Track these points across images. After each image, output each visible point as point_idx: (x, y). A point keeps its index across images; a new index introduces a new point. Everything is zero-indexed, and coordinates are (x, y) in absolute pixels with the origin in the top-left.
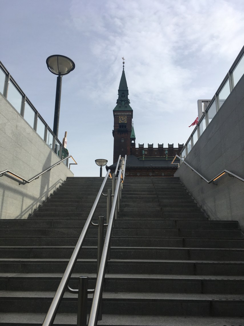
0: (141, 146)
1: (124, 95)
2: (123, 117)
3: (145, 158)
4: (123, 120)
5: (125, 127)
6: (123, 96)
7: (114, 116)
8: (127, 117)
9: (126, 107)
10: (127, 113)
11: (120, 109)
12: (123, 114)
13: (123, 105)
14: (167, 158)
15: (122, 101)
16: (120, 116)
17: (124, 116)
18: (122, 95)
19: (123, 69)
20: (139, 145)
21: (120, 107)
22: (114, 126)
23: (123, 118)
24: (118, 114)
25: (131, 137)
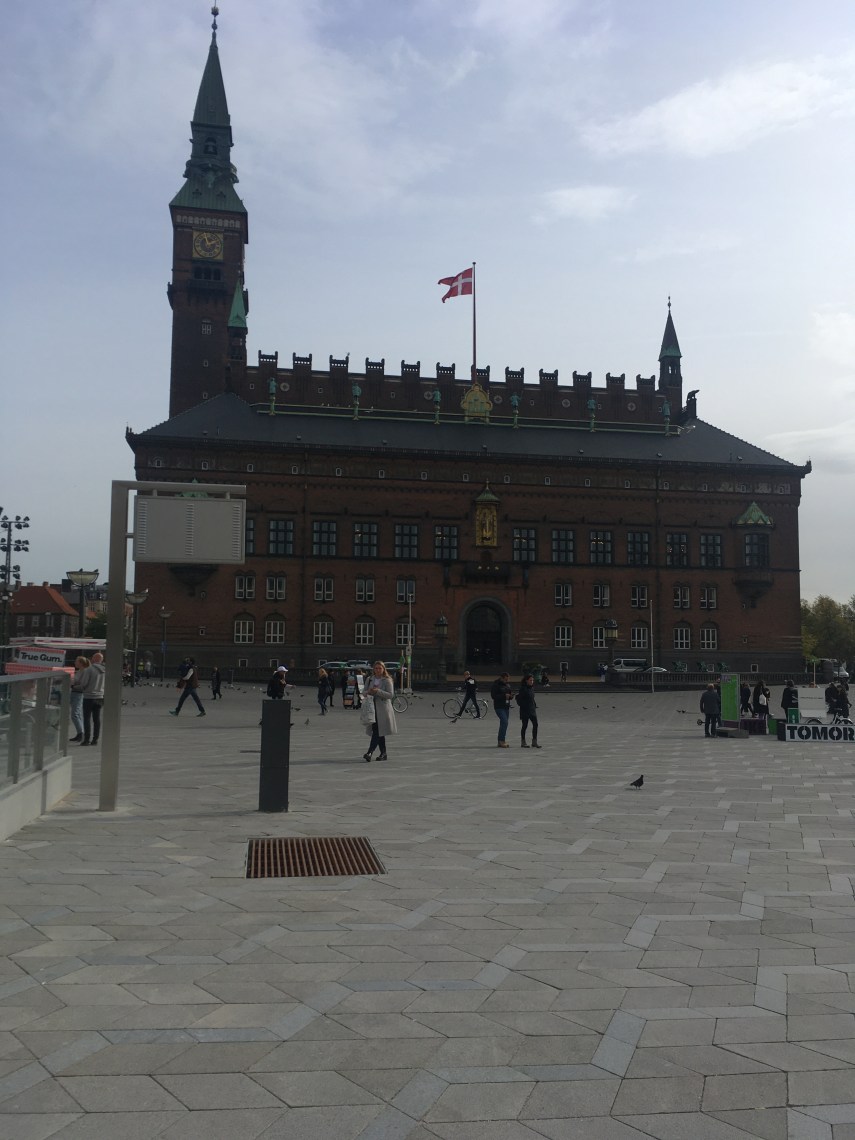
0: (268, 362)
1: (215, 148)
2: (209, 235)
3: (277, 408)
4: (209, 247)
5: (218, 275)
6: (211, 149)
7: (176, 226)
8: (225, 238)
9: (222, 196)
10: (227, 221)
11: (196, 204)
12: (208, 222)
13: (210, 186)
14: (356, 412)
15: (206, 169)
16: (197, 230)
17: (213, 230)
18: (207, 147)
19: (214, 36)
20: (261, 356)
21: (197, 193)
22: (174, 270)
23: (210, 240)
24: (191, 220)
25: (230, 324)
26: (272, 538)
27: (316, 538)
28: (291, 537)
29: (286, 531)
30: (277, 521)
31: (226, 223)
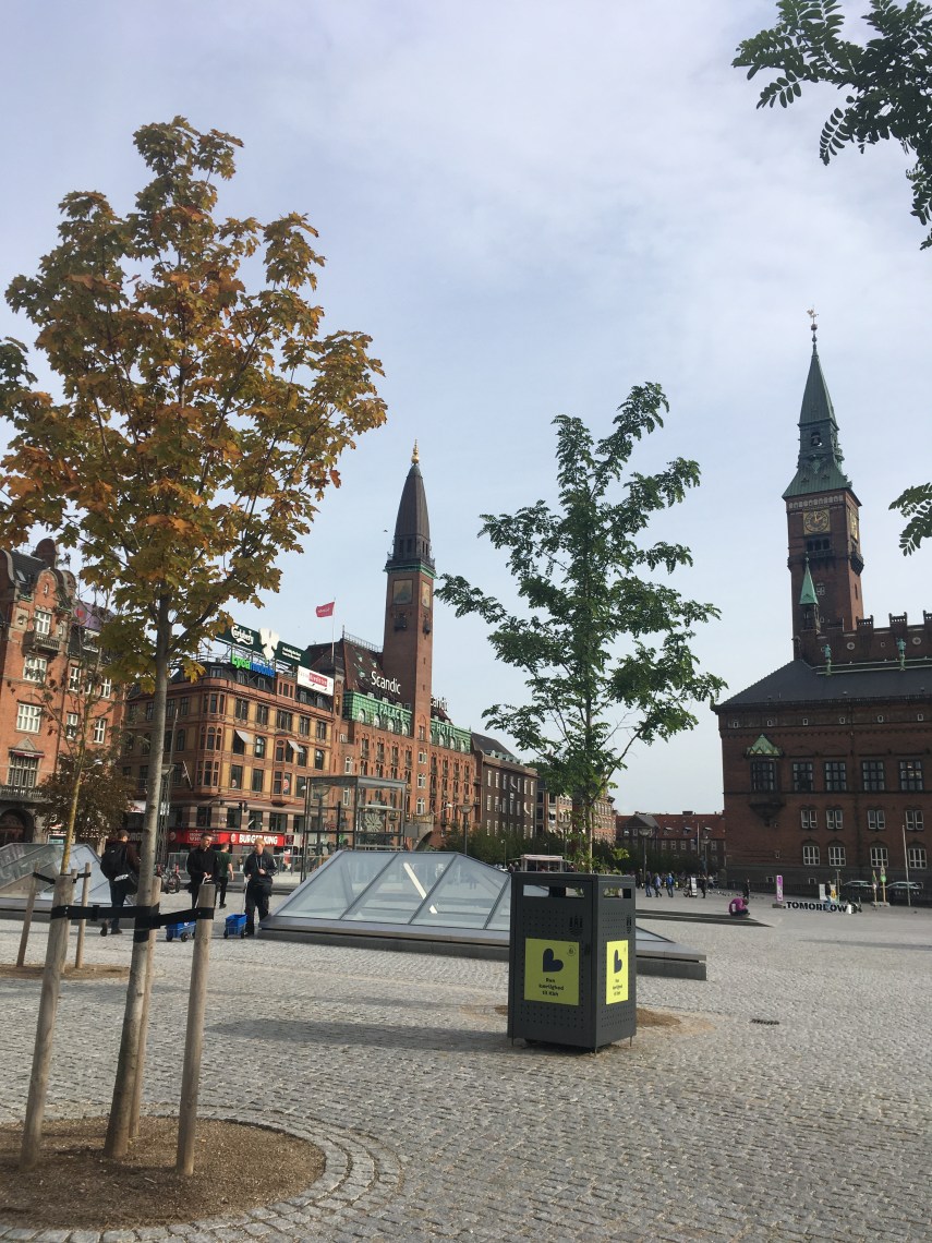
0: (835, 628)
1: (819, 440)
2: (817, 513)
3: (833, 669)
4: (818, 523)
5: (827, 544)
7: (788, 513)
8: (831, 513)
9: (828, 477)
10: (830, 498)
12: (816, 502)
13: (816, 472)
15: (812, 459)
16: (807, 512)
17: (819, 509)
18: (813, 441)
19: (815, 347)
21: (805, 482)
22: (790, 548)
23: (818, 517)
24: (802, 504)
25: (802, 602)
26: (828, 778)
27: (865, 776)
28: (844, 776)
29: (839, 771)
30: (831, 763)
31: (831, 500)
